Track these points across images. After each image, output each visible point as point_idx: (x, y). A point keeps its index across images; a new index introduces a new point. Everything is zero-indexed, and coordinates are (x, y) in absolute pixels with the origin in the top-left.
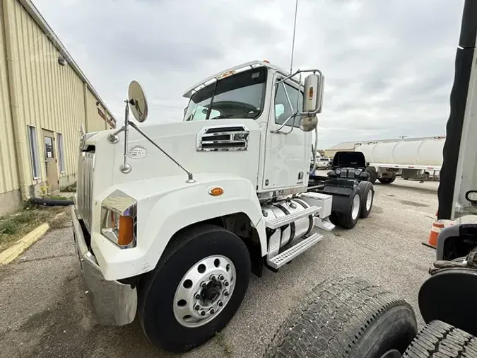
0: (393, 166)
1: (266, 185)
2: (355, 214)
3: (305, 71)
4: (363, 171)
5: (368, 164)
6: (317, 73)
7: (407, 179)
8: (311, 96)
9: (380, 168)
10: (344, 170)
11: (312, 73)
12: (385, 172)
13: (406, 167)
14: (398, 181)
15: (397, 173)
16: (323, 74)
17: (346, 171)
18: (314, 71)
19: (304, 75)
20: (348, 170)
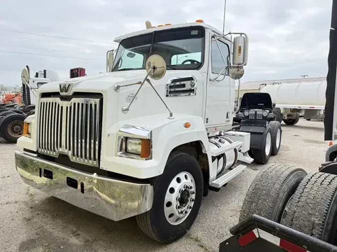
0: (297, 107)
1: (207, 122)
2: (268, 151)
3: (235, 33)
4: (270, 112)
5: (274, 105)
6: (243, 35)
7: (309, 120)
8: (240, 52)
9: (285, 109)
10: (252, 111)
11: (240, 35)
12: (289, 112)
13: (308, 107)
14: (302, 122)
15: (300, 114)
16: (248, 36)
17: (254, 113)
18: (241, 34)
19: (234, 36)
20: (256, 112)
